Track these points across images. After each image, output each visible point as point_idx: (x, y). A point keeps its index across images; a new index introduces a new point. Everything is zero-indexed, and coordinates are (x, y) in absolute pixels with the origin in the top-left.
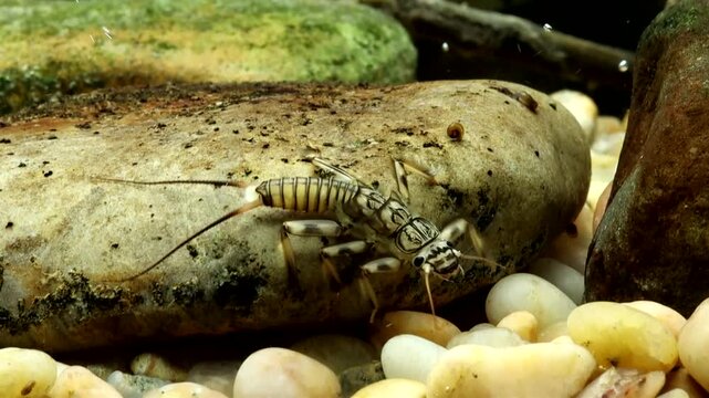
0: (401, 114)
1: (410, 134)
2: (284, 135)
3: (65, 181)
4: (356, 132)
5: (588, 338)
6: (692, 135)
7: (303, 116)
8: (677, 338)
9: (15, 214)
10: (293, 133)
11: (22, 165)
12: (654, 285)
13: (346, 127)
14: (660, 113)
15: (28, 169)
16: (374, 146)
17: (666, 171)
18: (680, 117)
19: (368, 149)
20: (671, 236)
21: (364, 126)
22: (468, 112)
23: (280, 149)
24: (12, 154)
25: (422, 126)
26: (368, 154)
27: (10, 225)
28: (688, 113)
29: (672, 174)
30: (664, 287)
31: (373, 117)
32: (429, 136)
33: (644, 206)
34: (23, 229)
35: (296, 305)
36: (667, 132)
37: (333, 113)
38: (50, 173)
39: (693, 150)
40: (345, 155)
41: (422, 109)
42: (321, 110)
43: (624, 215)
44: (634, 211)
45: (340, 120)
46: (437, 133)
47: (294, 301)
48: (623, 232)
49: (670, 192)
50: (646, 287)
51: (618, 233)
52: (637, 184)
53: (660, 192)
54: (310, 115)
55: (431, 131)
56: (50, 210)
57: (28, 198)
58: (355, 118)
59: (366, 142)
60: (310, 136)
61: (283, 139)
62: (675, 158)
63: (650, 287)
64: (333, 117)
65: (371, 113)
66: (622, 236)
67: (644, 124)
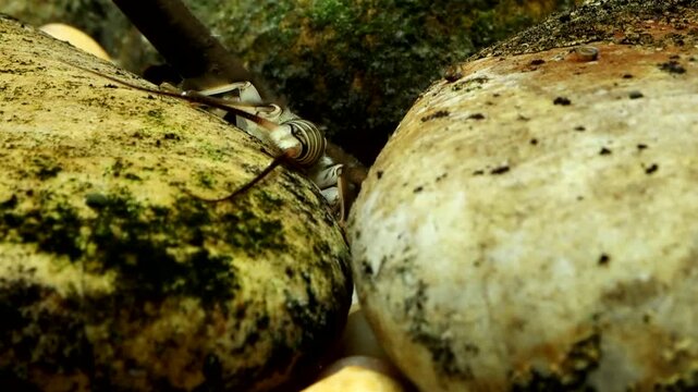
3: (680, 182)
9: (610, 240)
11: (605, 152)
15: (615, 159)
24: (581, 129)
27: (604, 260)
34: (627, 266)
38: (654, 168)
56: (665, 236)
57: (626, 214)
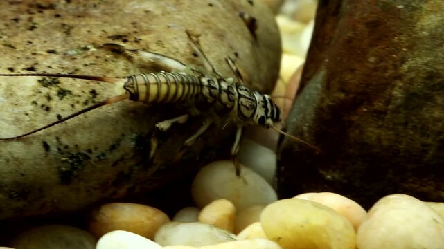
0: (117, 17)
1: (125, 41)
2: (12, 41)
4: (77, 38)
5: (278, 234)
6: (371, 45)
7: (30, 20)
8: (356, 228)
10: (20, 39)
12: (336, 176)
13: (68, 33)
14: (343, 21)
16: (93, 54)
17: (348, 77)
18: (361, 27)
19: (87, 57)
20: (352, 135)
21: (84, 31)
22: (177, 17)
23: (7, 57)
25: (136, 32)
26: (87, 61)
28: (368, 24)
29: (353, 80)
30: (345, 178)
31: (92, 22)
32: (142, 43)
33: (329, 106)
35: (20, 204)
36: (349, 41)
37: (58, 16)
39: (372, 59)
40: (66, 63)
41: (136, 13)
42: (47, 12)
43: (310, 113)
44: (320, 110)
45: (64, 25)
46: (149, 40)
47: (19, 200)
48: (310, 127)
49: (352, 96)
50: (329, 177)
51: (305, 128)
52: (323, 87)
53: (342, 96)
54: (37, 18)
55: (143, 37)
58: (76, 22)
59: (86, 49)
60: (35, 42)
61: (10, 46)
62: (357, 66)
63: (333, 177)
64: (57, 21)
65: (91, 16)
66: (309, 132)
67: (328, 26)
